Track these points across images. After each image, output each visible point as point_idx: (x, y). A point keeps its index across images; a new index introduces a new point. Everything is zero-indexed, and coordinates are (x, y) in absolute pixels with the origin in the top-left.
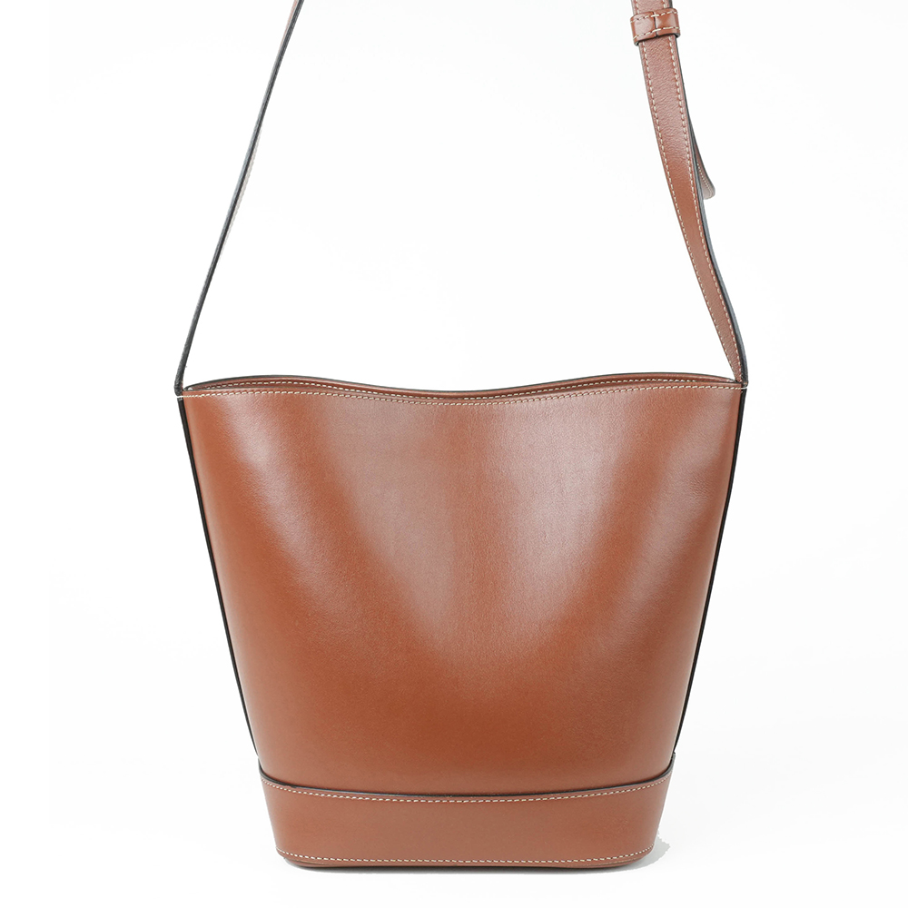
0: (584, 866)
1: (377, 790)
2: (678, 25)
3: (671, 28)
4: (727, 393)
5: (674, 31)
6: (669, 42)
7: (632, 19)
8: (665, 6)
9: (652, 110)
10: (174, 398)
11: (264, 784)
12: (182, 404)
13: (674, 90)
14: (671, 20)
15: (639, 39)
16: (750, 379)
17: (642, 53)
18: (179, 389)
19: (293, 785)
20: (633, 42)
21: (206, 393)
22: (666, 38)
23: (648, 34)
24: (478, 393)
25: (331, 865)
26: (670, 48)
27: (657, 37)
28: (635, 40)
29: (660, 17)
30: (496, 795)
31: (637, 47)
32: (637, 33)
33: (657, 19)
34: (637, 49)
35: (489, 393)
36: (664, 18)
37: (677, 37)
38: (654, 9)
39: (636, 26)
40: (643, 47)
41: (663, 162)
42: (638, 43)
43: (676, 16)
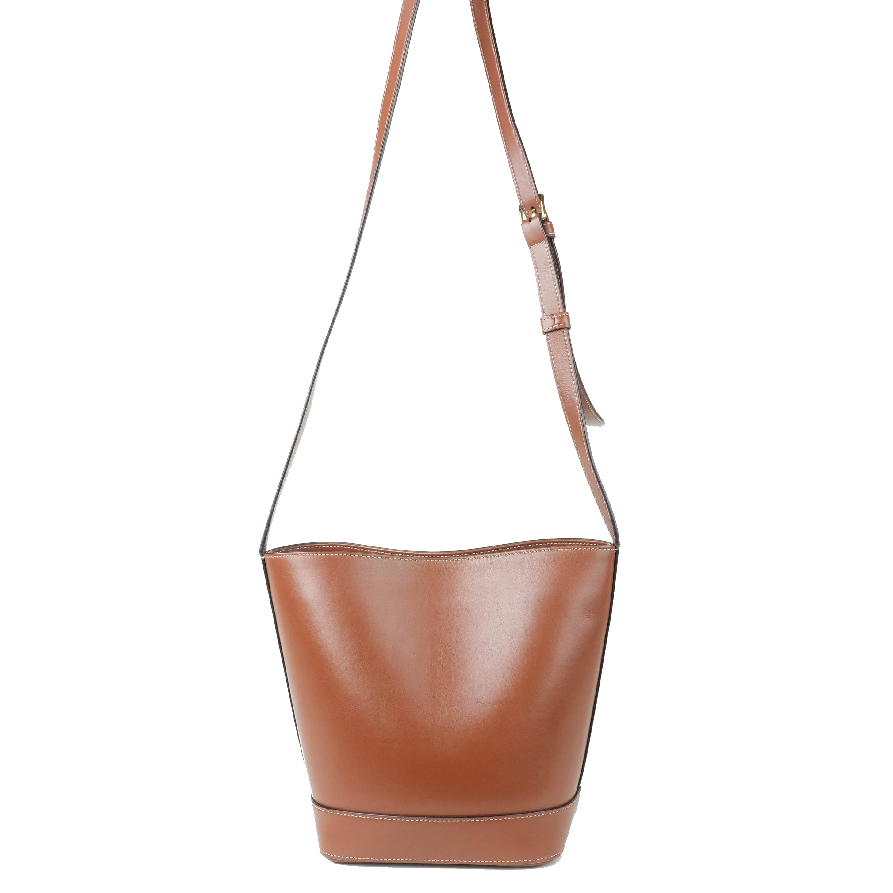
0: (513, 865)
1: (379, 812)
2: (569, 322)
3: (565, 324)
4: (606, 552)
5: (567, 326)
6: (564, 332)
7: (541, 319)
8: (561, 311)
9: (555, 375)
10: (259, 558)
11: (315, 808)
12: (264, 561)
13: (567, 362)
14: (565, 319)
15: (545, 331)
16: (621, 543)
17: (548, 339)
18: (263, 551)
19: (328, 808)
20: (542, 333)
21: (276, 555)
22: (562, 330)
23: (551, 329)
24: (450, 553)
25: (350, 861)
26: (564, 336)
27: (556, 330)
28: (543, 331)
29: (558, 317)
30: (455, 817)
31: (545, 336)
32: (544, 327)
33: (555, 319)
34: (544, 337)
35: (456, 553)
36: (561, 319)
37: (569, 329)
38: (554, 312)
39: (543, 323)
40: (548, 336)
41: (563, 407)
42: (545, 333)
43: (568, 317)
